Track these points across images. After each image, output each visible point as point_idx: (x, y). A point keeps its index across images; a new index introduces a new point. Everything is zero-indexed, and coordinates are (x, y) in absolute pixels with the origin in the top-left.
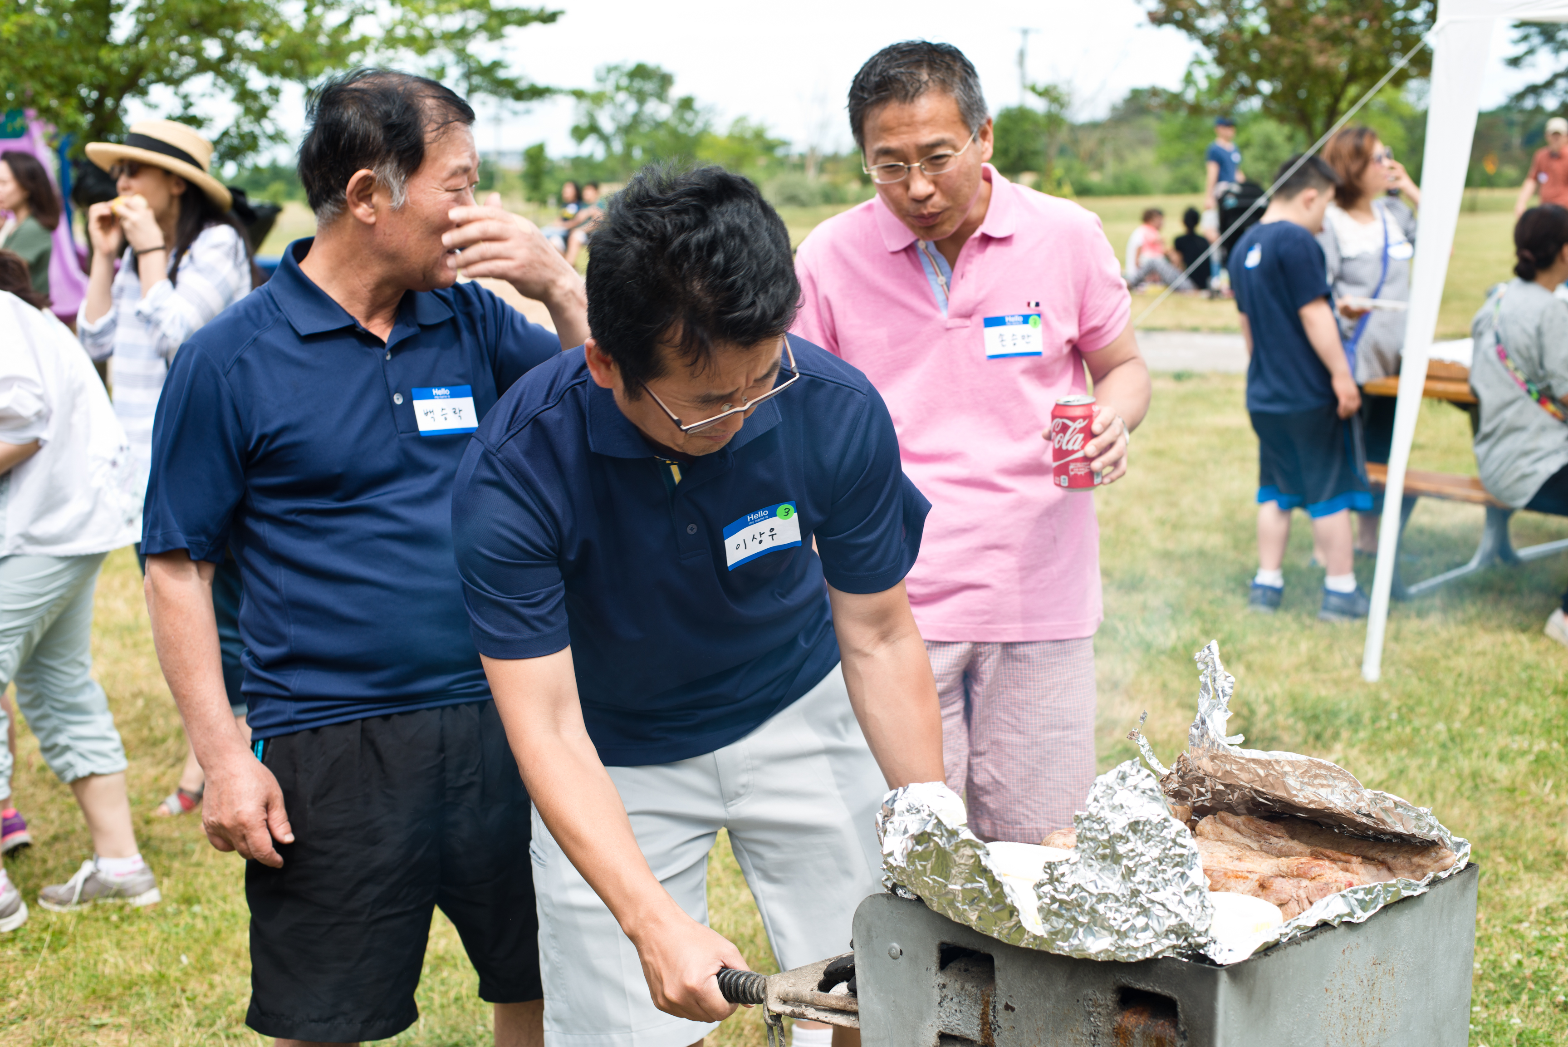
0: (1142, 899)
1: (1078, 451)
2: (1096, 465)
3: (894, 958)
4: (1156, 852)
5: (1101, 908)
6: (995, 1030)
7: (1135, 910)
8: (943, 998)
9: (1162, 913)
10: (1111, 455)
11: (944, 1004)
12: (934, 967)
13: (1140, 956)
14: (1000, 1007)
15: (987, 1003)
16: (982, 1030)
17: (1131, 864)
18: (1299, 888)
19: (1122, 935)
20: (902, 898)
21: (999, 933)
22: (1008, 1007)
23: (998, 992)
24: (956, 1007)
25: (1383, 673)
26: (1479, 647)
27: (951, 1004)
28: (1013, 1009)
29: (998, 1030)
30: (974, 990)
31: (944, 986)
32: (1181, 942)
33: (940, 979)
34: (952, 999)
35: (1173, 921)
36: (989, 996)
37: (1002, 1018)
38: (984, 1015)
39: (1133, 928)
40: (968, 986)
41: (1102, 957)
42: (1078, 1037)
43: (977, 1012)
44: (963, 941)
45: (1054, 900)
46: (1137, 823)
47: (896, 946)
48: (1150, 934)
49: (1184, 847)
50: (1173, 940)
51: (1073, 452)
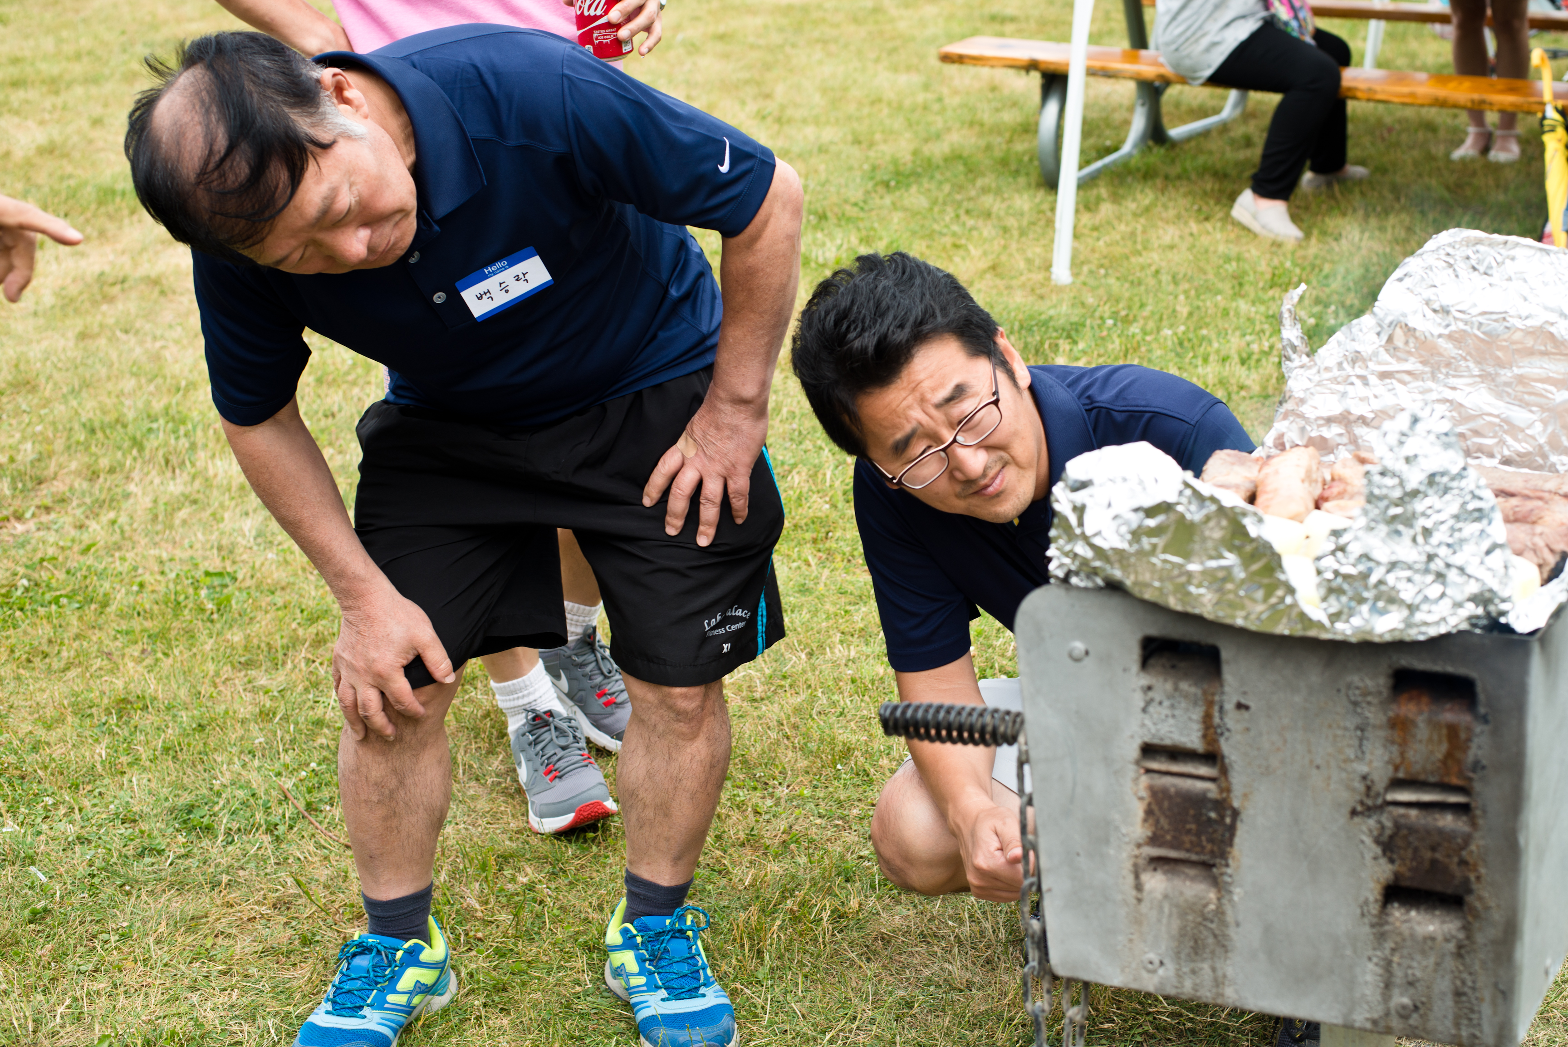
0: (1438, 565)
1: (601, 16)
2: (623, 33)
3: (1077, 660)
4: (1454, 509)
5: (1391, 579)
6: (1222, 734)
7: (1430, 578)
8: (1148, 703)
9: (1460, 579)
10: (641, 20)
11: (1151, 709)
12: (1135, 667)
13: (1433, 632)
14: (1229, 706)
15: (1210, 704)
16: (1204, 736)
17: (1429, 524)
18: (1534, 534)
19: (1412, 608)
20: (1078, 588)
21: (1246, 618)
22: (1240, 706)
23: (1227, 689)
24: (1168, 712)
25: (1075, 275)
26: (1167, 240)
27: (1159, 709)
28: (1247, 708)
29: (1227, 734)
30: (1193, 690)
31: (1149, 688)
32: (1480, 611)
33: (1145, 680)
34: (1160, 703)
35: (1473, 588)
36: (1213, 694)
37: (1232, 720)
38: (1207, 719)
39: (1426, 599)
40: (1184, 686)
41: (1388, 638)
42: (1339, 732)
43: (1197, 714)
44: (1176, 632)
45: (1336, 573)
46: (1432, 476)
47: (1079, 646)
48: (1446, 603)
49: (1480, 499)
50: (1471, 609)
51: (597, 18)
